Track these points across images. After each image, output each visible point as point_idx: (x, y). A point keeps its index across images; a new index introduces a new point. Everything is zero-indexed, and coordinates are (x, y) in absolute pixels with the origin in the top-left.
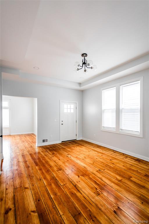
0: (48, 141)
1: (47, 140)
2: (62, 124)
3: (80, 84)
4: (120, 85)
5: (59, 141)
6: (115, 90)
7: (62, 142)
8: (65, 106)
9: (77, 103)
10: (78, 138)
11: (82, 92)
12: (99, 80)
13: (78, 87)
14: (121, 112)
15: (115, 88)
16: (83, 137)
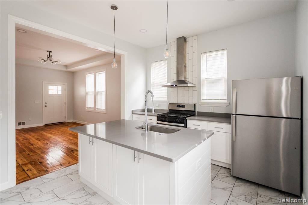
0: (26, 124)
1: (24, 123)
2: (46, 106)
3: (66, 66)
4: (96, 72)
5: (42, 124)
6: (93, 75)
7: (45, 124)
8: (50, 87)
9: (66, 84)
10: (68, 120)
11: (73, 73)
12: (81, 66)
13: (65, 69)
14: (97, 94)
15: (93, 74)
16: (73, 119)
